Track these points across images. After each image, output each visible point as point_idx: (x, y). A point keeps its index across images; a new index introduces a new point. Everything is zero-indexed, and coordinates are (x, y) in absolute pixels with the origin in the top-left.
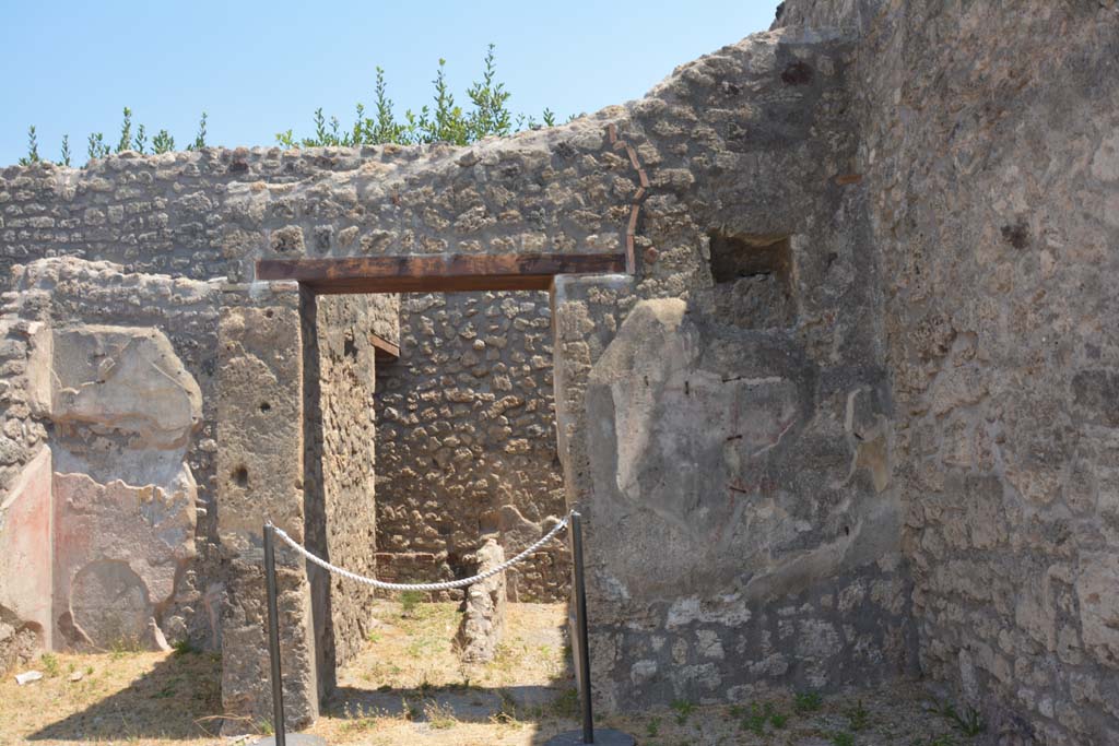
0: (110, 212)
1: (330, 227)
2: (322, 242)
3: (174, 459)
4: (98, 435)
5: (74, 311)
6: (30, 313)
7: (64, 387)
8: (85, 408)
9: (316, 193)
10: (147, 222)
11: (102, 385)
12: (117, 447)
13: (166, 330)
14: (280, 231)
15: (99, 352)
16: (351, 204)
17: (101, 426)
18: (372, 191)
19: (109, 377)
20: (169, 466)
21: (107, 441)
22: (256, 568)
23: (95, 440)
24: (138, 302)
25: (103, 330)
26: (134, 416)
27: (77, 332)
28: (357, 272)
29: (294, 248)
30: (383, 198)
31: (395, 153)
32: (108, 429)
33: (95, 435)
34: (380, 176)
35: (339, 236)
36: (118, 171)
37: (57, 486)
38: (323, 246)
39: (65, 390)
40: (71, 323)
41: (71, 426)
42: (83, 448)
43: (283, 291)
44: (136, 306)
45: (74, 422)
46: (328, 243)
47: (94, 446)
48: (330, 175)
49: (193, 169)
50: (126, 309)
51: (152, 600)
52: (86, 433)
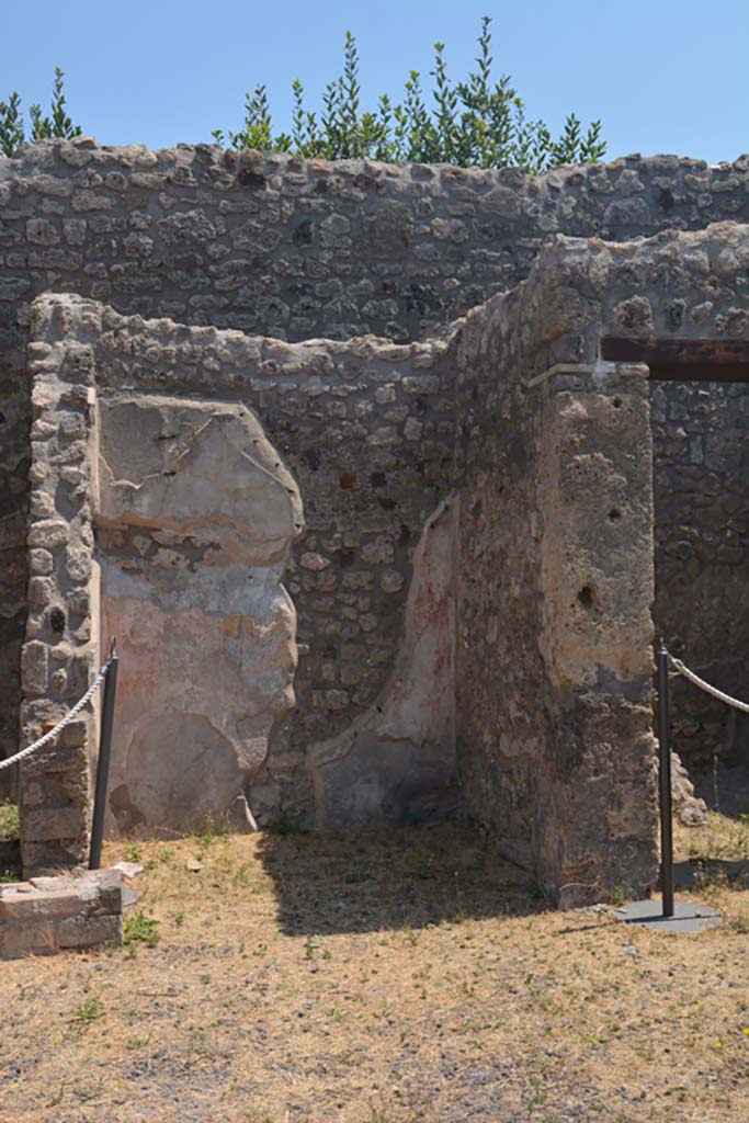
0: (68, 228)
1: (681, 301)
2: (674, 317)
3: (269, 580)
4: (160, 545)
5: (126, 373)
6: (77, 374)
7: (117, 479)
8: (144, 509)
9: (665, 257)
10: (121, 247)
11: (172, 478)
12: (188, 562)
13: (255, 406)
14: (627, 301)
15: (165, 433)
16: (704, 275)
17: (167, 534)
18: (726, 259)
19: (183, 468)
20: (262, 588)
21: (174, 555)
22: (606, 705)
23: (156, 552)
24: (217, 367)
25: (170, 403)
26: (215, 520)
27: (133, 404)
28: (711, 357)
29: (643, 324)
30: (738, 269)
31: (459, 179)
32: (175, 537)
33: (156, 545)
34: (734, 241)
35: (693, 313)
36: (76, 167)
37: (108, 614)
38: (675, 325)
39: (119, 483)
40: (123, 391)
41: (123, 532)
42: (142, 564)
43: (633, 377)
44: (213, 372)
45: (126, 527)
46: (680, 319)
47: (156, 559)
48: (677, 235)
49: (187, 175)
50: (200, 374)
51: (241, 766)
52: (144, 543)
